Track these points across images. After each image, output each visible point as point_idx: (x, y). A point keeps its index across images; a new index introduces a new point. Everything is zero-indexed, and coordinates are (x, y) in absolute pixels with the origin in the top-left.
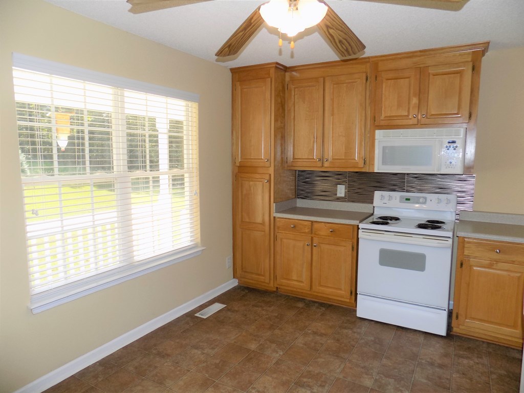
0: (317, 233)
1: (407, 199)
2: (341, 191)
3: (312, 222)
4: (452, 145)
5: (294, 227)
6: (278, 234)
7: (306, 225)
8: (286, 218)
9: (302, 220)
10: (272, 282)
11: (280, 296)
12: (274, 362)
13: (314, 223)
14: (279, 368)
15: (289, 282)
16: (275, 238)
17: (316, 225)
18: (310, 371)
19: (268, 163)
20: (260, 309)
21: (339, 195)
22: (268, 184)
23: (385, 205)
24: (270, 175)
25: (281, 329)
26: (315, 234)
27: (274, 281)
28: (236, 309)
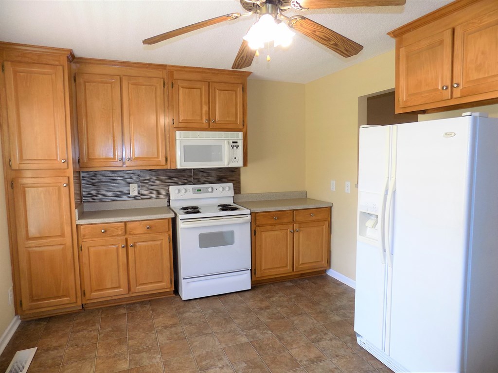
0: (132, 233)
1: (198, 190)
2: (134, 189)
3: (125, 223)
4: (235, 144)
5: (105, 231)
6: (83, 244)
7: (118, 227)
8: (92, 224)
9: (107, 223)
10: (79, 299)
11: (92, 311)
12: (162, 366)
13: (128, 224)
14: (173, 368)
15: (102, 292)
16: (80, 248)
17: (129, 225)
18: (199, 355)
19: (66, 164)
20: (86, 332)
21: (132, 194)
22: (67, 188)
23: (181, 198)
24: (69, 178)
25: (132, 338)
26: (130, 234)
27: (81, 298)
28: (55, 344)
